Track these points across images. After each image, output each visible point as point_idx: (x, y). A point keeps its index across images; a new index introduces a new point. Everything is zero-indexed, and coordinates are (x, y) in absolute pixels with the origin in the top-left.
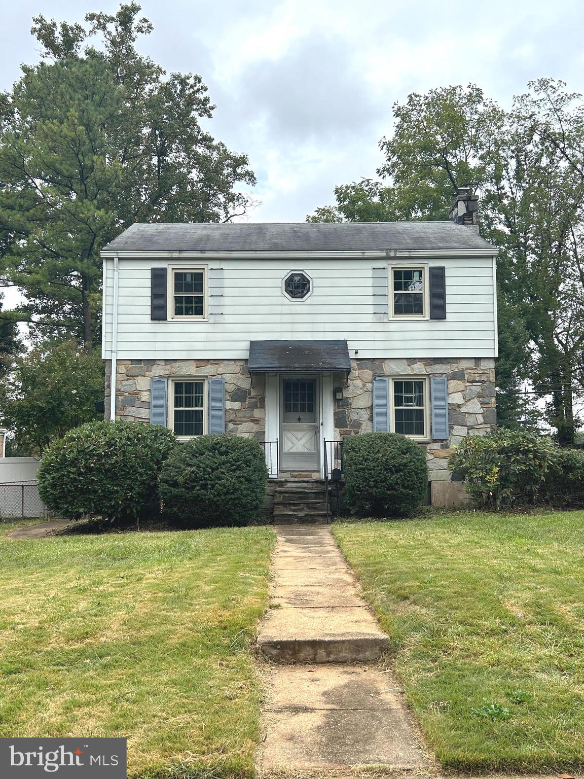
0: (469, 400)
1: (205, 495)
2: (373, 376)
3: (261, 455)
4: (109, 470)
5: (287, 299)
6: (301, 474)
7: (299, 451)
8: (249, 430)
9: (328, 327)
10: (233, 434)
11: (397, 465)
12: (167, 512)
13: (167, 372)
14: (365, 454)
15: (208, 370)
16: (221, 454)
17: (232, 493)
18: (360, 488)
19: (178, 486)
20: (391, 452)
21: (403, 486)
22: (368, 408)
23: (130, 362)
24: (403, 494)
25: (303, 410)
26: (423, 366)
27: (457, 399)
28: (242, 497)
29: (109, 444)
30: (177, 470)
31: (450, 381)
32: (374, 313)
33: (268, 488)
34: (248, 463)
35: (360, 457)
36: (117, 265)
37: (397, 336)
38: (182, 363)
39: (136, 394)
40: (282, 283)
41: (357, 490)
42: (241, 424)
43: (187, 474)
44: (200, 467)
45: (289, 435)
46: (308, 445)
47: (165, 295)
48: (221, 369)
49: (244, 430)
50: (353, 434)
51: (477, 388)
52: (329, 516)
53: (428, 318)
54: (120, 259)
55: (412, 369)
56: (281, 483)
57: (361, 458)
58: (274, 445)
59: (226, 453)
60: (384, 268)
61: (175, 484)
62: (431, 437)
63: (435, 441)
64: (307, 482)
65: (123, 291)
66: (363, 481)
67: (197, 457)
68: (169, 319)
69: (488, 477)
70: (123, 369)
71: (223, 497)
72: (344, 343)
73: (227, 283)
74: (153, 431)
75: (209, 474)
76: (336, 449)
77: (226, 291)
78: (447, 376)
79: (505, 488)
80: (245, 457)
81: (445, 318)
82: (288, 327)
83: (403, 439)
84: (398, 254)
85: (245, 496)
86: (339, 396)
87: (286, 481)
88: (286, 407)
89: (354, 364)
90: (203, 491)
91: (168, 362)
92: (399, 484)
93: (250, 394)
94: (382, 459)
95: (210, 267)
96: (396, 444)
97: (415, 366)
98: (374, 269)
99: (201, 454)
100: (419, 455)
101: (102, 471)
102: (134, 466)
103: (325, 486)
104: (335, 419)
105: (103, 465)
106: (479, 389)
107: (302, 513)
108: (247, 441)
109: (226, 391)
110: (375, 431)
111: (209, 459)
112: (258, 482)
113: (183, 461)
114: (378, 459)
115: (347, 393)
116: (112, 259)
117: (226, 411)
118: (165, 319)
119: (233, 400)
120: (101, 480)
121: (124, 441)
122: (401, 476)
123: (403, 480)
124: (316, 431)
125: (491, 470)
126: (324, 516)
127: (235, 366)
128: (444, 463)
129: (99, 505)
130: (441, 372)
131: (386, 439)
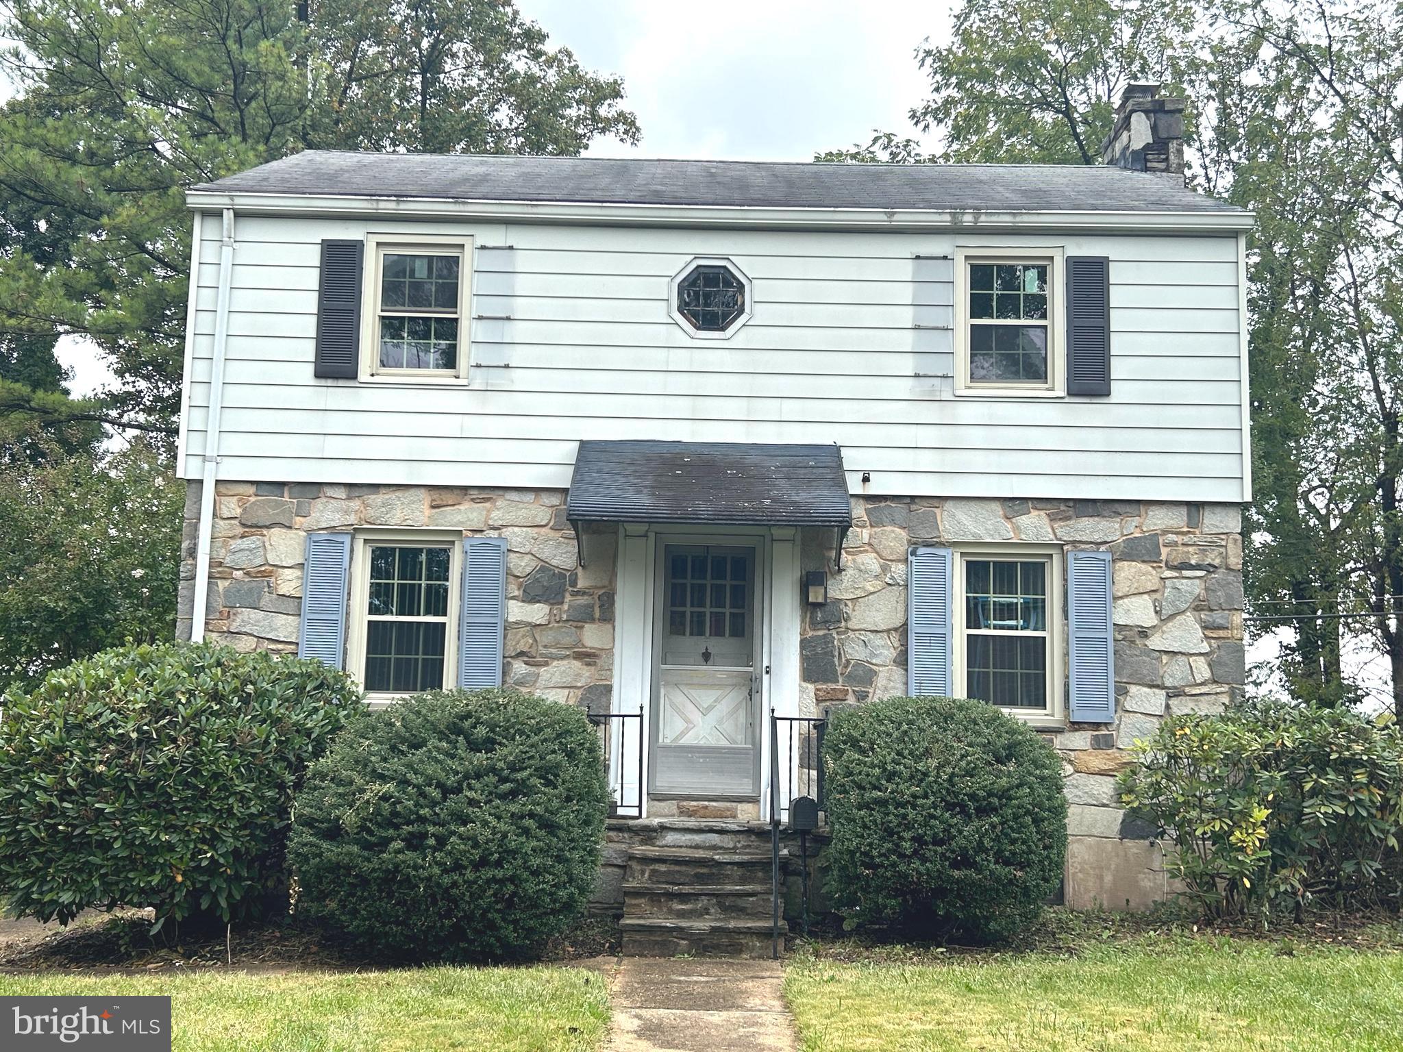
0: (1172, 617)
1: (416, 868)
2: (910, 543)
3: (590, 751)
4: (149, 785)
5: (683, 332)
6: (706, 807)
7: (702, 743)
8: (568, 680)
9: (790, 409)
10: (524, 690)
11: (982, 793)
12: (309, 911)
13: (352, 519)
14: (889, 759)
15: (464, 515)
16: (474, 747)
17: (498, 864)
18: (872, 858)
19: (340, 835)
20: (962, 756)
21: (1001, 859)
22: (896, 630)
23: (252, 489)
24: (998, 880)
25: (718, 632)
26: (1046, 521)
27: (1138, 612)
28: (525, 875)
29: (156, 710)
30: (341, 790)
31: (1119, 564)
32: (917, 376)
33: (609, 848)
34: (548, 774)
35: (873, 766)
36: (229, 231)
37: (977, 437)
38: (393, 496)
39: (264, 574)
40: (670, 290)
41: (864, 864)
42: (546, 664)
43: (368, 802)
44: (407, 782)
45: (678, 698)
46: (728, 726)
47: (353, 314)
48: (499, 512)
49: (556, 679)
50: (851, 700)
51: (1192, 586)
52: (780, 935)
53: (1060, 390)
54: (239, 215)
55: (1017, 529)
56: (649, 834)
57: (877, 771)
58: (632, 725)
59: (488, 745)
60: (945, 258)
61: (334, 832)
62: (1067, 716)
63: (1076, 726)
64: (721, 832)
65: (243, 300)
66: (882, 839)
67: (402, 752)
68: (363, 375)
69: (1237, 833)
70: (231, 507)
71: (469, 874)
72: (833, 453)
73: (522, 284)
74: (291, 676)
75: (434, 803)
76: (806, 741)
77: (520, 307)
78: (1111, 551)
79: (1284, 866)
80: (542, 758)
81: (1108, 394)
82: (682, 407)
83: (997, 717)
84: (984, 220)
85: (535, 873)
86: (815, 595)
87: (663, 828)
88: (672, 623)
89: (859, 511)
90: (410, 855)
91: (356, 492)
92: (986, 851)
93: (574, 584)
94: (938, 776)
95: (479, 243)
96: (978, 734)
97: (1024, 520)
98: (918, 257)
99: (417, 747)
100: (1044, 766)
101: (127, 787)
102: (221, 774)
103: (771, 845)
104: (804, 659)
105: (133, 768)
106: (1197, 588)
107: (701, 925)
108: (554, 709)
109: (509, 573)
110: (913, 694)
111: (437, 761)
112: (576, 832)
113: (361, 763)
114: (926, 774)
115: (839, 589)
116: (217, 214)
117: (508, 627)
118: (354, 377)
119: (530, 597)
120: (126, 812)
121: (199, 702)
122: (993, 826)
123: (997, 840)
124: (752, 689)
125: (1246, 814)
126: (766, 934)
127: (535, 506)
128: (1105, 788)
129: (117, 883)
130: (1096, 537)
131: (948, 717)
